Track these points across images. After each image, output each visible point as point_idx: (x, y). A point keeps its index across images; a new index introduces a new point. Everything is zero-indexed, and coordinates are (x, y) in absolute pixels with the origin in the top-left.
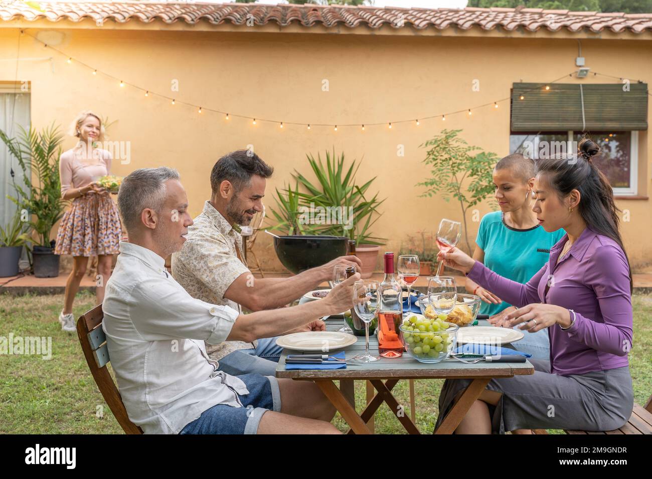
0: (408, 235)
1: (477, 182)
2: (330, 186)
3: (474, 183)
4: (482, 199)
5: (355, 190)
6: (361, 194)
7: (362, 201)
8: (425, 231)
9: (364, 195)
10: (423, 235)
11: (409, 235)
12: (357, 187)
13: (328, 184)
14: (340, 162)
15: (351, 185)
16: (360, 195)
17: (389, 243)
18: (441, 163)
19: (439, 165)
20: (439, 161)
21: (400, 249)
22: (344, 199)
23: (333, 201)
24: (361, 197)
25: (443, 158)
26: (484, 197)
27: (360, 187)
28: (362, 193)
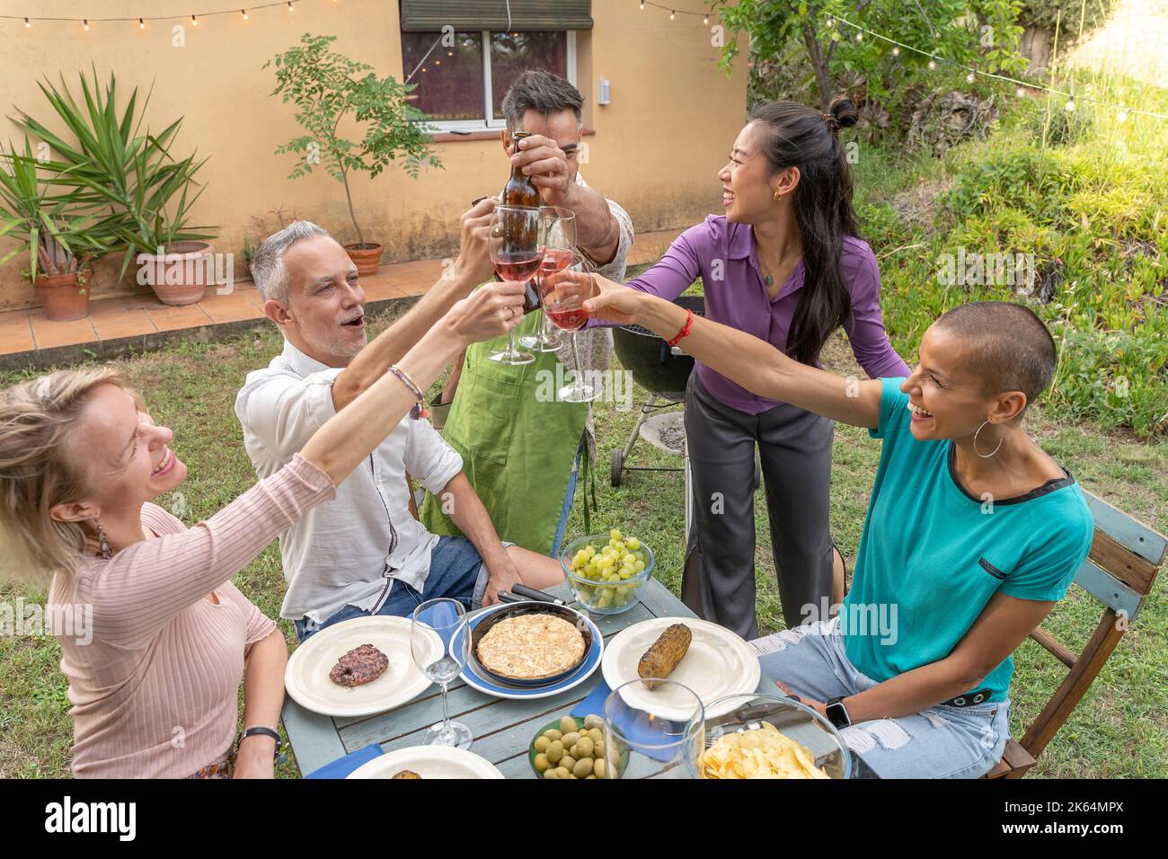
0: (253, 217)
1: (377, 130)
2: (97, 141)
3: (374, 132)
4: (390, 160)
5: (150, 143)
6: (163, 151)
7: (166, 162)
8: (283, 209)
9: (169, 152)
10: (280, 217)
11: (256, 216)
12: (150, 138)
13: (92, 136)
14: (110, 91)
15: (142, 133)
16: (162, 153)
17: (222, 233)
18: (307, 97)
19: (305, 99)
20: (303, 92)
21: (242, 242)
22: (133, 159)
23: (107, 169)
24: (163, 156)
25: (309, 87)
26: (392, 157)
27: (155, 138)
28: (165, 148)
